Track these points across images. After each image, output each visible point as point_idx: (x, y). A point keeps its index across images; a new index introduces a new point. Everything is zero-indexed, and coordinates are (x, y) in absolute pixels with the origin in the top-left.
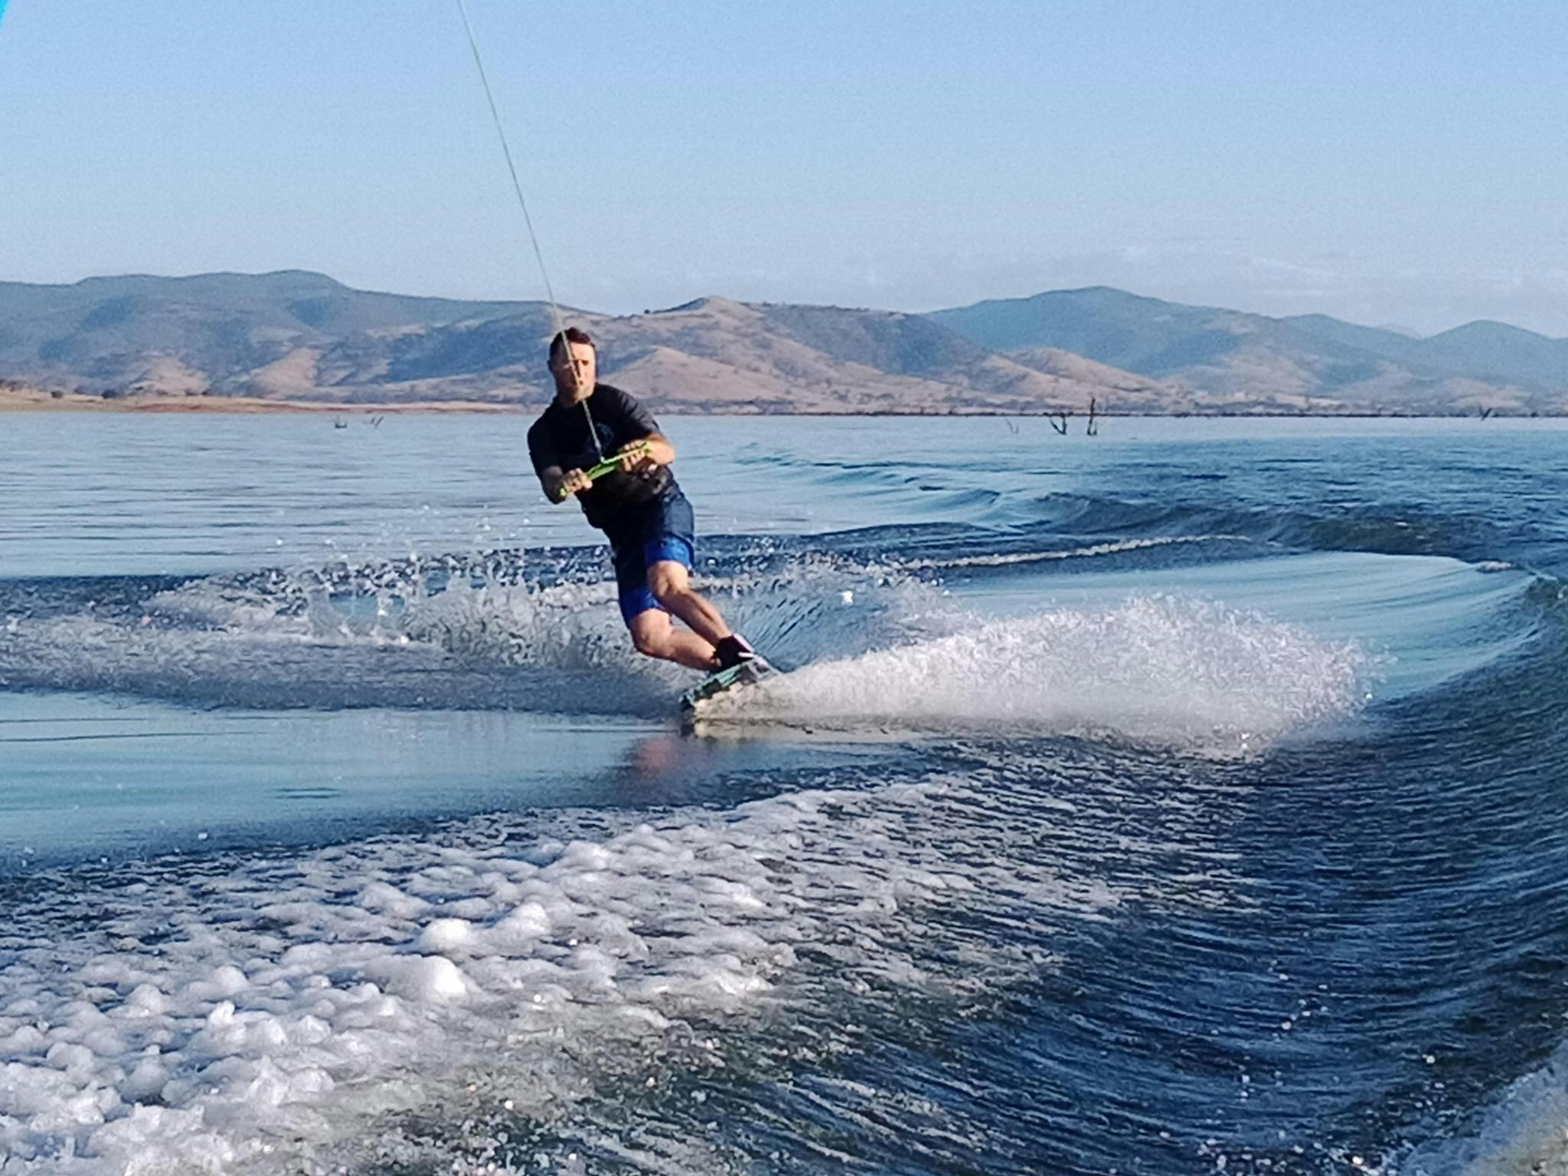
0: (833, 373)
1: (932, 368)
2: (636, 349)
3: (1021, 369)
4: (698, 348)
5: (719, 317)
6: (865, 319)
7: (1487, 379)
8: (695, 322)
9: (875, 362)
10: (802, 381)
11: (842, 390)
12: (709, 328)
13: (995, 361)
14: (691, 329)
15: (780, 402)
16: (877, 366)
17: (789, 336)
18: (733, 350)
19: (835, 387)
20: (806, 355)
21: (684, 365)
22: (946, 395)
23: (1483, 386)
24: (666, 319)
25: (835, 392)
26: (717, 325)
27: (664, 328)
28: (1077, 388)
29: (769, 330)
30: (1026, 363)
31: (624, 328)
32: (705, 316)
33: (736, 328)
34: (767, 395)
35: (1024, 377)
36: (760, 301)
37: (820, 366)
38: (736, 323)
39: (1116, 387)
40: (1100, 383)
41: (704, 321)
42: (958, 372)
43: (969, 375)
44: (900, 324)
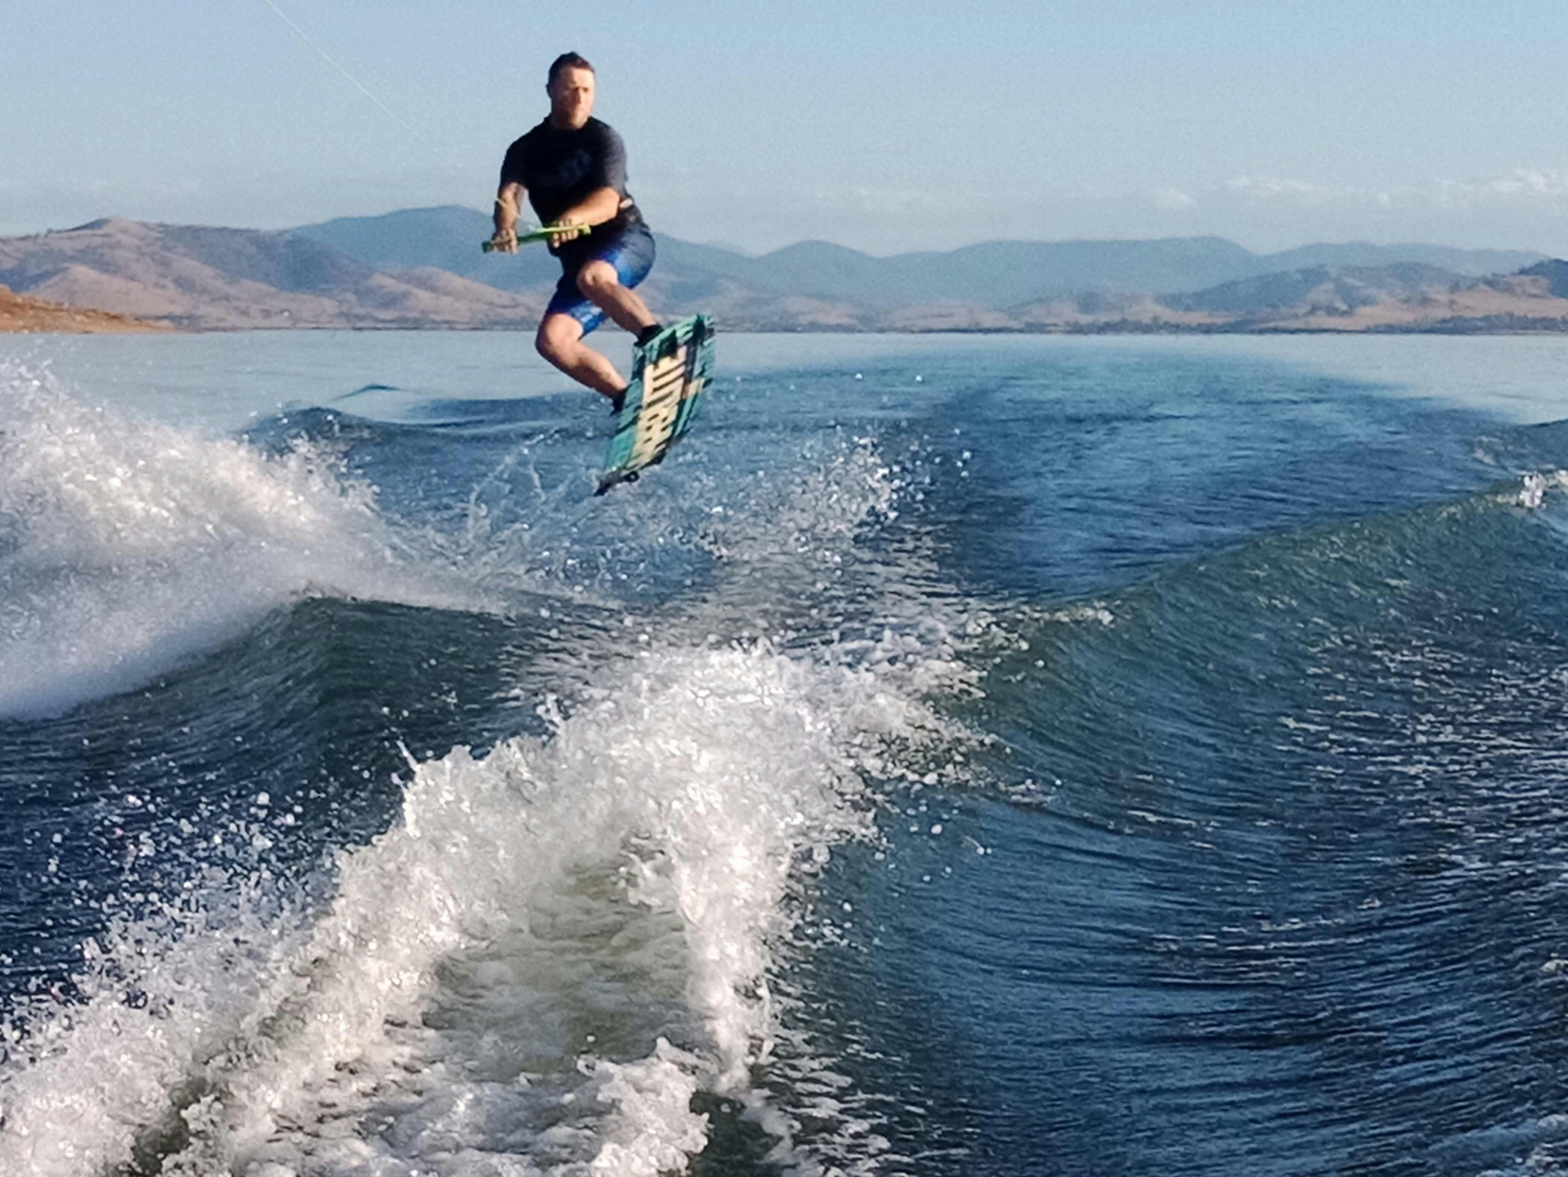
0: (231, 290)
1: (324, 286)
2: (49, 267)
3: (402, 287)
4: (104, 265)
5: (120, 236)
6: (253, 237)
7: (822, 297)
8: (98, 241)
9: (266, 278)
10: (205, 298)
11: (242, 305)
12: (111, 247)
13: (378, 280)
14: (95, 248)
15: (189, 317)
16: (271, 283)
17: (185, 255)
18: (137, 268)
19: (235, 303)
20: (205, 274)
21: (97, 283)
22: (337, 311)
23: (816, 304)
24: (70, 238)
25: (236, 308)
26: (119, 244)
27: (68, 247)
28: (456, 305)
29: (168, 249)
30: (409, 281)
31: (30, 246)
32: (106, 235)
33: (138, 248)
34: (177, 310)
35: (405, 295)
36: (157, 221)
37: (219, 284)
38: (136, 242)
39: (491, 304)
40: (478, 300)
41: (106, 240)
42: (344, 290)
43: (356, 292)
44: (289, 243)
